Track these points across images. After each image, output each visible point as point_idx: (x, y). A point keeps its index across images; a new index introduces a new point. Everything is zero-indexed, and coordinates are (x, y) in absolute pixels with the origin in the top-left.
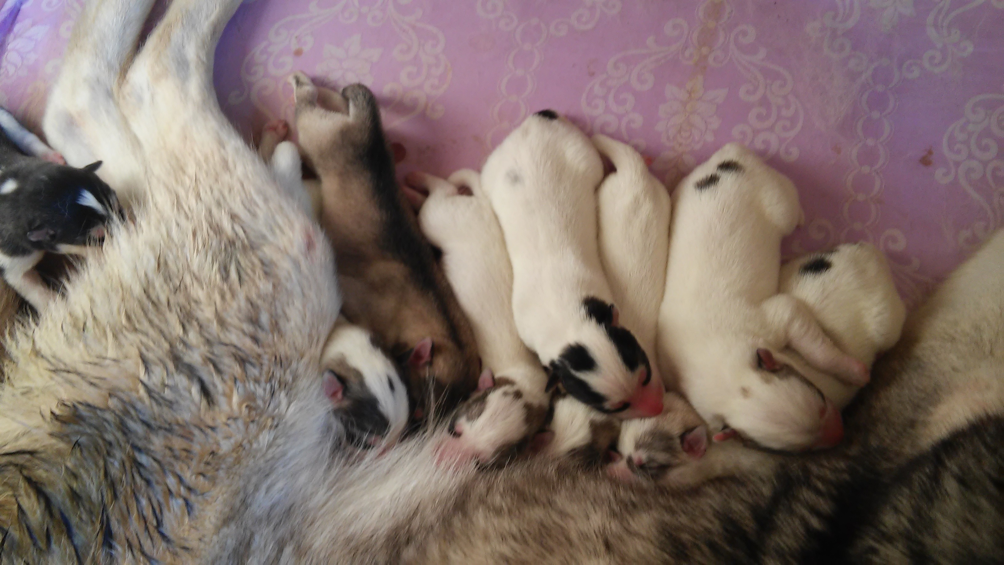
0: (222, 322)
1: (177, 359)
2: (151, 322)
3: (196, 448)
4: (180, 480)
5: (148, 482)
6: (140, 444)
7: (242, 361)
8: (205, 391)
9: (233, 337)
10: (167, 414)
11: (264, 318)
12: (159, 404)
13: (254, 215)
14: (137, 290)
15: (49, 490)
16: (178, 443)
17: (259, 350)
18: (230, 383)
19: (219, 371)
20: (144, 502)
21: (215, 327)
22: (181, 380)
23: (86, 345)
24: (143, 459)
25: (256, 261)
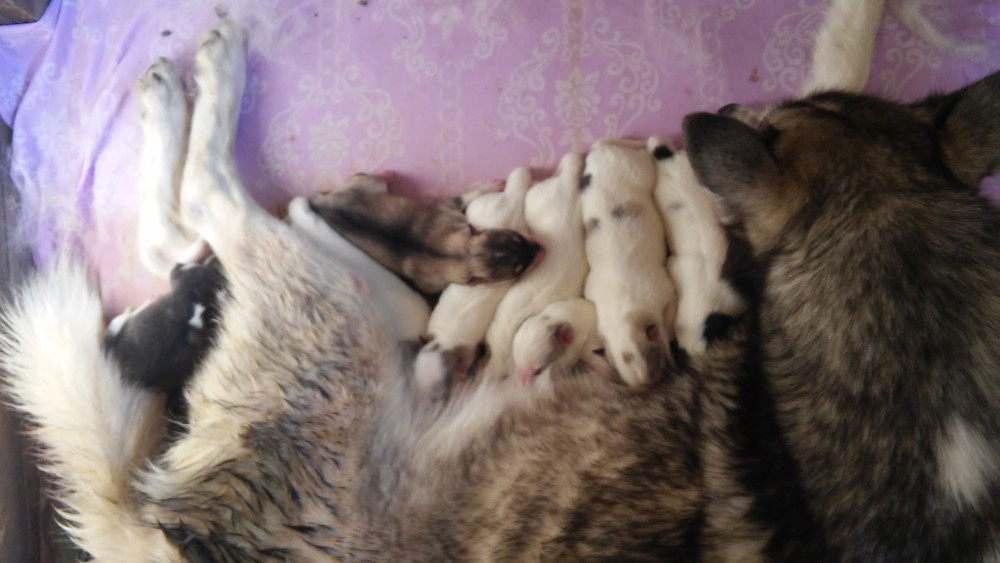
0: (321, 350)
1: (301, 380)
2: (275, 363)
3: (330, 429)
4: (326, 449)
5: (307, 456)
6: (295, 435)
7: (341, 369)
8: (325, 394)
9: (331, 357)
10: (306, 413)
11: (347, 340)
12: (299, 409)
13: (316, 276)
14: (257, 344)
15: (249, 478)
16: (318, 429)
17: (349, 360)
18: (338, 384)
19: (328, 378)
20: (310, 469)
21: (317, 355)
22: (309, 392)
23: (239, 388)
24: (300, 443)
25: (329, 305)
